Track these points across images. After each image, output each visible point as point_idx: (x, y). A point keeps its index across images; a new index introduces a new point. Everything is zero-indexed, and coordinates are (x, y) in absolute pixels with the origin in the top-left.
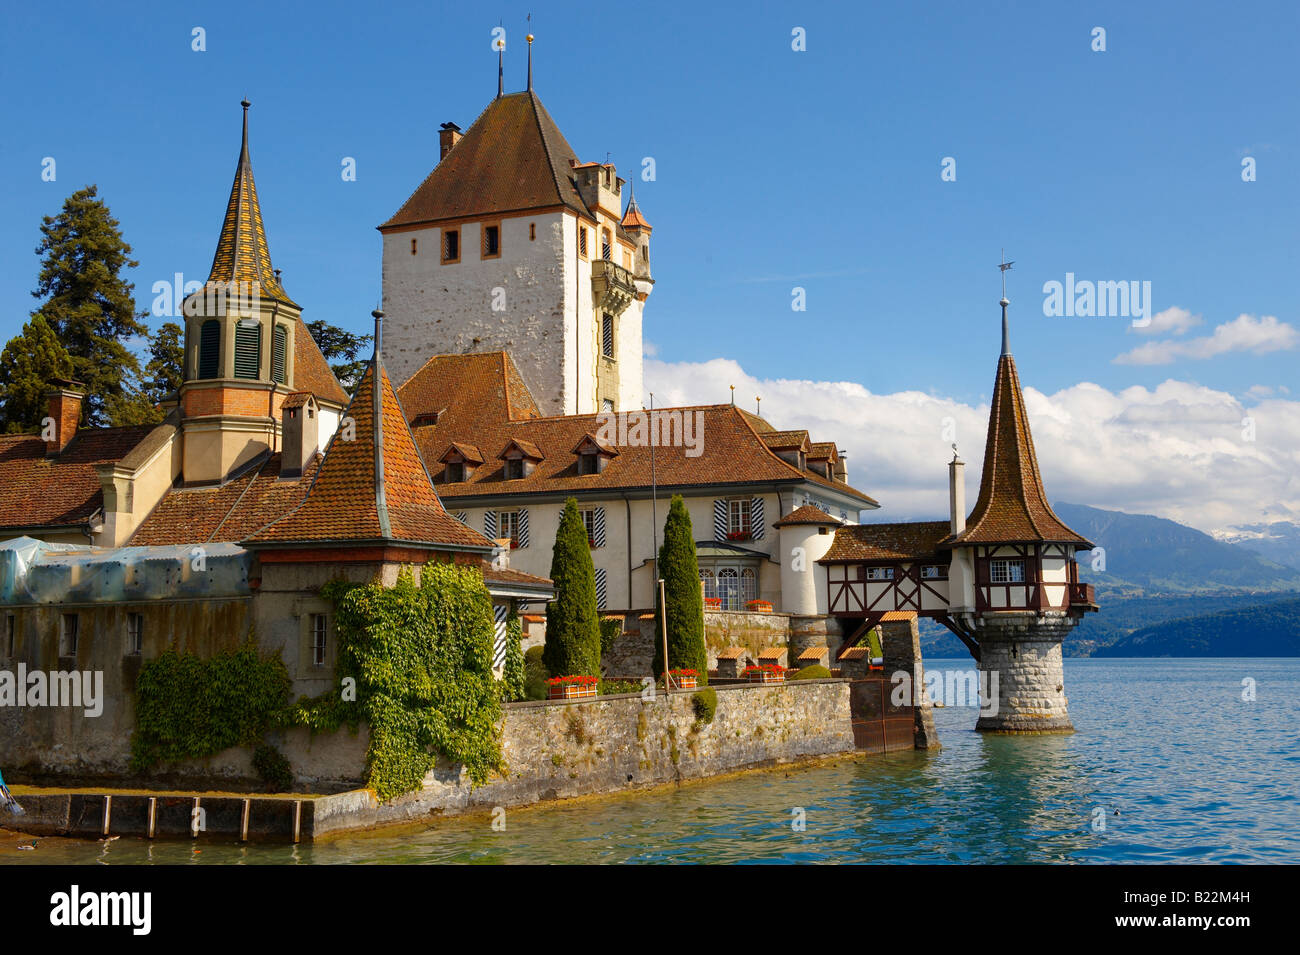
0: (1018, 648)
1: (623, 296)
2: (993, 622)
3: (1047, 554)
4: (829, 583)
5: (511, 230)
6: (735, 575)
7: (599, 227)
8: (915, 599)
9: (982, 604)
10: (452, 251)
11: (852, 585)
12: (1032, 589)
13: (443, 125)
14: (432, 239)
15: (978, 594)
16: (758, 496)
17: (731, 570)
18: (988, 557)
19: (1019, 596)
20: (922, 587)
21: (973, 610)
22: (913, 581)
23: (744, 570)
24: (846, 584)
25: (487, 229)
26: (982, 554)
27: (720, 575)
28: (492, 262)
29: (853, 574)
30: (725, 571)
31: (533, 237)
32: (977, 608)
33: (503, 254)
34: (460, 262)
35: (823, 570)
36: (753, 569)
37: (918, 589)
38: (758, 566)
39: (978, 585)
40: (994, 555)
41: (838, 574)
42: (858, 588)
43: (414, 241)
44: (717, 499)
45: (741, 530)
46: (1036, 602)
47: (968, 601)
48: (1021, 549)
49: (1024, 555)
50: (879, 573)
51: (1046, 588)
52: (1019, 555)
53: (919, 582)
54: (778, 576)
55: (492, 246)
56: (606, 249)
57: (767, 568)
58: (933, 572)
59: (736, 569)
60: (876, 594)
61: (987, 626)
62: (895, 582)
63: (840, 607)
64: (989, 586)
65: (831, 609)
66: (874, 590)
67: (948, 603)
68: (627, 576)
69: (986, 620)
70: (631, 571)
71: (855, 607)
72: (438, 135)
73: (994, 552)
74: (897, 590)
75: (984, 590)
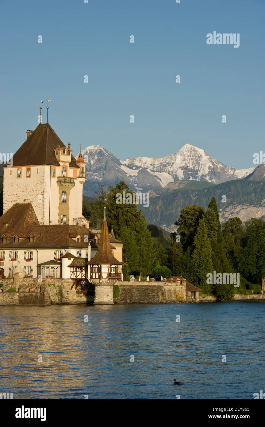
1: (69, 186)
3: (103, 266)
4: (70, 271)
5: (33, 170)
6: (54, 269)
7: (61, 167)
8: (85, 275)
9: (91, 277)
12: (100, 274)
13: (28, 130)
14: (15, 170)
15: (91, 274)
19: (97, 276)
22: (85, 271)
24: (73, 272)
26: (92, 266)
27: (51, 269)
29: (75, 269)
30: (52, 268)
31: (38, 173)
33: (31, 177)
34: (21, 178)
35: (69, 268)
39: (91, 273)
40: (94, 266)
41: (72, 269)
42: (75, 272)
45: (59, 258)
46: (100, 277)
47: (89, 276)
48: (98, 265)
49: (99, 267)
51: (103, 274)
56: (64, 172)
59: (55, 267)
62: (82, 271)
63: (72, 277)
65: (70, 277)
66: (78, 273)
71: (75, 277)
74: (82, 273)
75: (92, 274)
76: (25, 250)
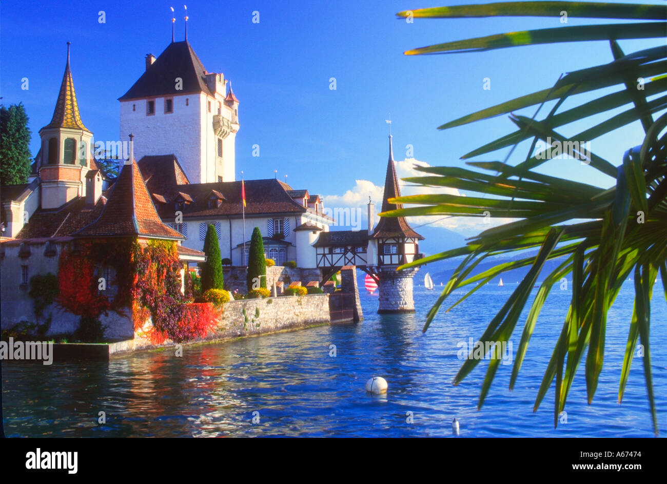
0: (395, 281)
1: (226, 131)
2: (385, 270)
3: (407, 242)
4: (317, 254)
5: (177, 101)
6: (277, 251)
7: (216, 101)
8: (353, 261)
9: (381, 263)
10: (151, 110)
11: (327, 256)
12: (401, 256)
13: (147, 55)
14: (142, 104)
15: (379, 259)
16: (287, 218)
17: (275, 249)
18: (384, 243)
19: (395, 259)
20: (356, 256)
21: (377, 265)
22: (352, 253)
23: (281, 250)
24: (324, 255)
25: (167, 100)
26: (381, 242)
27: (270, 251)
28: (169, 115)
29: (327, 251)
30: (272, 249)
31: (187, 105)
32: (378, 265)
33: (174, 112)
34: (154, 115)
35: (314, 249)
36: (285, 249)
37: (354, 257)
38: (286, 248)
39: (379, 255)
40: (386, 242)
41: (321, 251)
42: (329, 257)
43: (134, 105)
44: (268, 219)
45: (279, 232)
46: (402, 261)
47: (375, 262)
48: (397, 240)
49: (398, 243)
50: (338, 250)
51: (406, 256)
52: (395, 242)
53: (354, 253)
54: (295, 251)
55: (169, 108)
56: (219, 110)
57: (290, 248)
58: (360, 249)
59: (277, 249)
60: (337, 258)
61: (382, 271)
62: (345, 254)
63: (321, 265)
64: (383, 255)
65: (317, 266)
66: (336, 257)
67: (367, 262)
68: (229, 252)
69: (382, 269)
70: (231, 249)
71: (327, 265)
72: (145, 59)
73: (386, 241)
74: (345, 257)
75: (381, 257)
76: (203, 222)
